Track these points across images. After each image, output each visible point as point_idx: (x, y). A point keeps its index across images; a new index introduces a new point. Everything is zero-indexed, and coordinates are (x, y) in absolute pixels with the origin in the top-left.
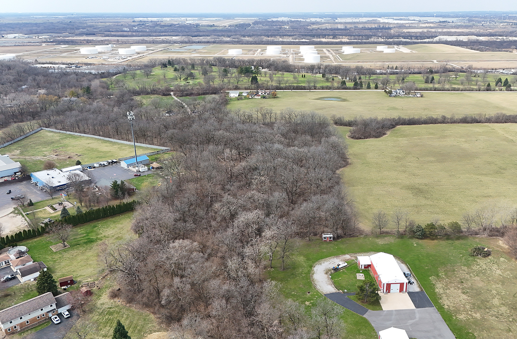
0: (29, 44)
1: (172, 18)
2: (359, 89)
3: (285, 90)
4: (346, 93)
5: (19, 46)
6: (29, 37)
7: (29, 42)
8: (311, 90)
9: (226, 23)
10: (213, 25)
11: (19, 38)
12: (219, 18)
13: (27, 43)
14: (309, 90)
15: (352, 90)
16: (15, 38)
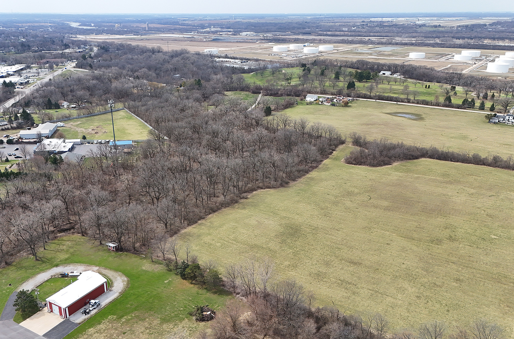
0: (251, 41)
1: (408, 18)
2: (465, 109)
3: (368, 100)
4: (440, 111)
5: (240, 42)
6: (256, 35)
7: (251, 40)
8: (398, 103)
9: (455, 23)
10: (439, 25)
11: (250, 36)
12: (461, 18)
13: (249, 40)
14: (396, 103)
15: (455, 108)
16: (246, 35)
